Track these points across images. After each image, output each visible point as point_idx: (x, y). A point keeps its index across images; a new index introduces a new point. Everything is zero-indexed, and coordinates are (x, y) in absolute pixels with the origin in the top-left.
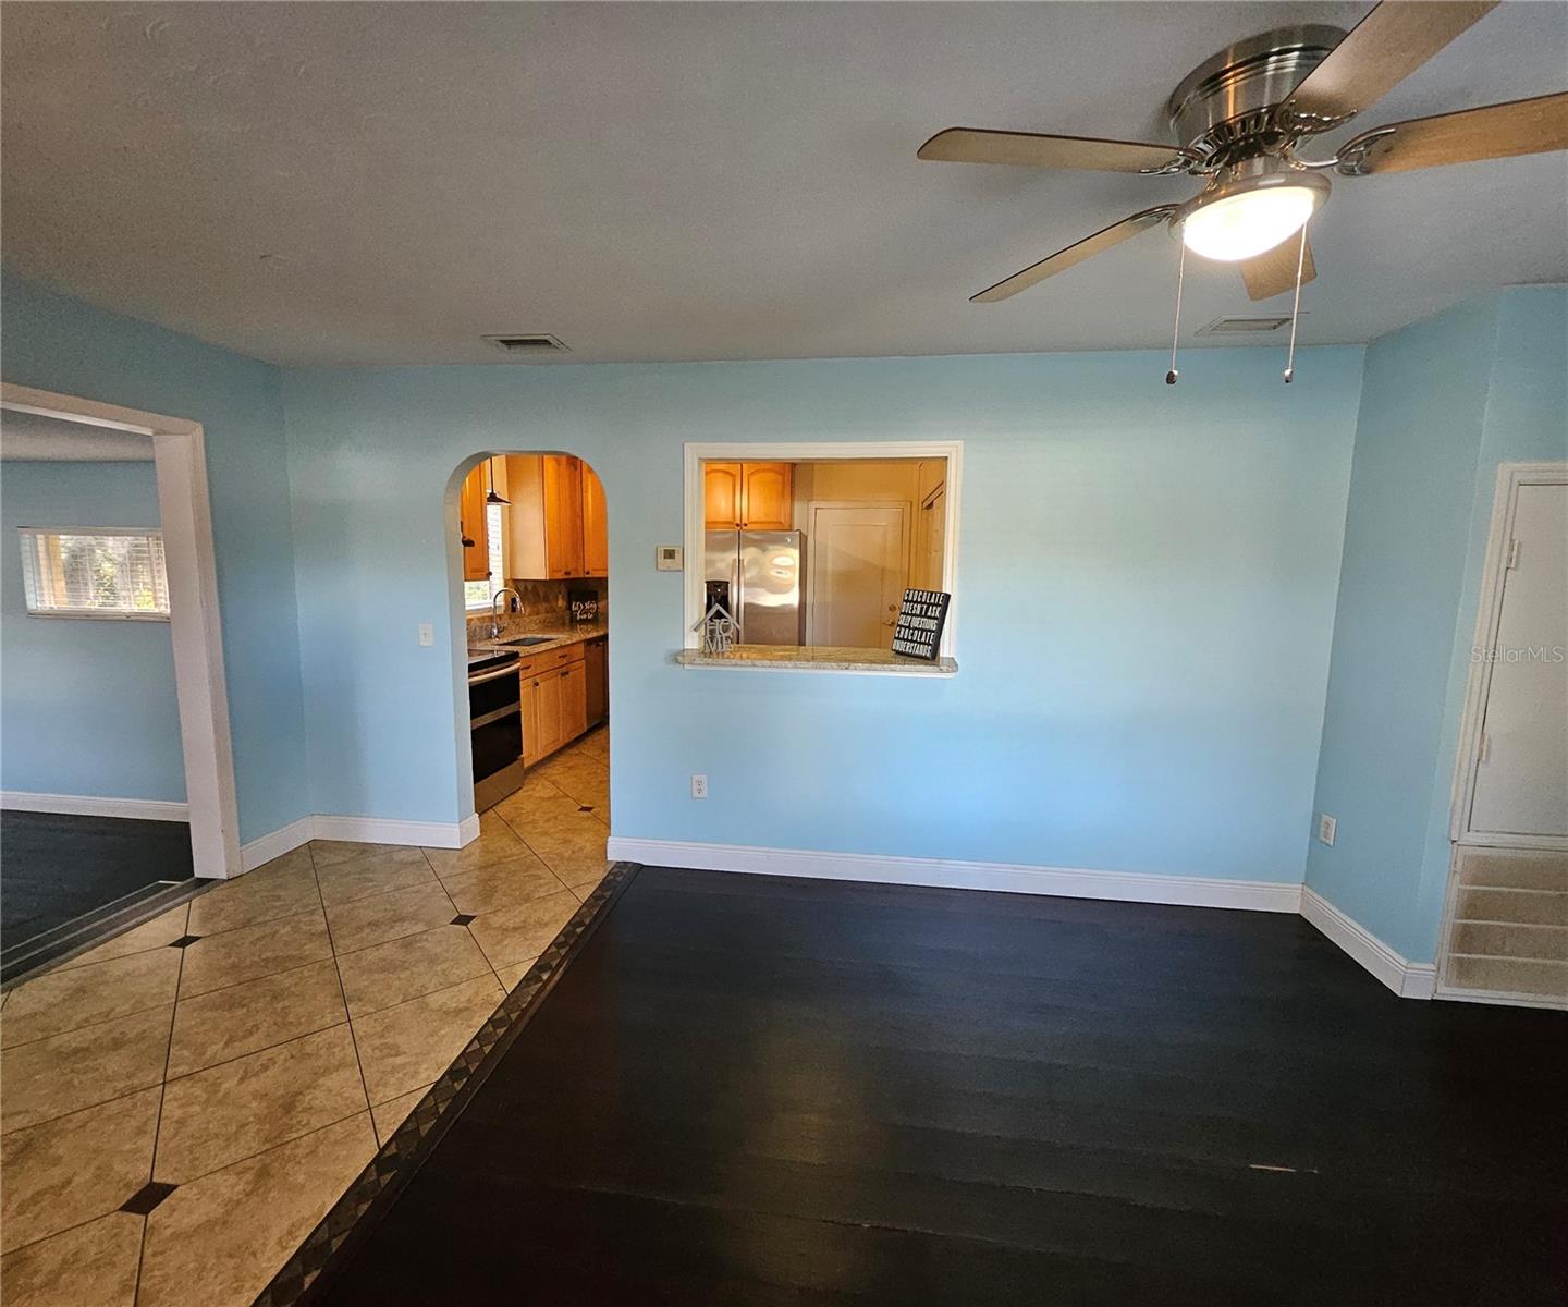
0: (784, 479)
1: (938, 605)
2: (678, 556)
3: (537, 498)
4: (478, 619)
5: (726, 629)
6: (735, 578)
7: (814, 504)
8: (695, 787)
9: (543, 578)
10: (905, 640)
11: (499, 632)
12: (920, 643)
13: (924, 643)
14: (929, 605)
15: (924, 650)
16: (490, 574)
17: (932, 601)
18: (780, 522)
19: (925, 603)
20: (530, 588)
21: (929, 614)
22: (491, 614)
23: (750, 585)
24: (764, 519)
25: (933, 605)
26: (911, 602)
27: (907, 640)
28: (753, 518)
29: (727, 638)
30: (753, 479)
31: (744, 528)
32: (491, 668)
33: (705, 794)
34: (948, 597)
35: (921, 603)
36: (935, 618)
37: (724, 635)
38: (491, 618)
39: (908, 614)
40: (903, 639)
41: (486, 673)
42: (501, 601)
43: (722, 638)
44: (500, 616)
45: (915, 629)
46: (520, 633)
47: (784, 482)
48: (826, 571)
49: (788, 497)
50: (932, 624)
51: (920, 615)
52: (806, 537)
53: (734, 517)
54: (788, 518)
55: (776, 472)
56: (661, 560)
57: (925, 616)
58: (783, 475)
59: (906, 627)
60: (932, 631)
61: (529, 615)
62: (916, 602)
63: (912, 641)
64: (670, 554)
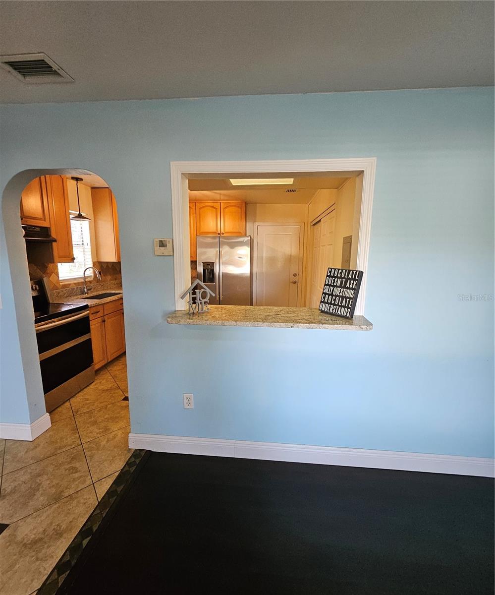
0: (242, 210)
1: (354, 280)
2: (169, 245)
3: (110, 218)
4: (75, 284)
5: (204, 296)
6: (217, 260)
7: (257, 224)
8: (186, 401)
9: (115, 261)
10: (329, 304)
11: (88, 290)
12: (342, 306)
13: (344, 307)
14: (347, 280)
15: (343, 311)
16: (75, 259)
17: (350, 276)
18: (240, 232)
19: (344, 278)
20: (110, 266)
21: (348, 286)
22: (83, 281)
23: (226, 263)
24: (232, 231)
25: (351, 279)
26: (332, 277)
27: (331, 303)
28: (226, 231)
29: (205, 303)
30: (226, 210)
31: (222, 235)
32: (72, 314)
33: (192, 406)
34: (361, 273)
35: (341, 277)
36: (352, 289)
37: (203, 301)
38: (83, 283)
39: (330, 285)
40: (327, 303)
41: (60, 320)
42: (90, 273)
43: (201, 303)
44: (90, 282)
45: (336, 296)
46: (104, 290)
47: (242, 212)
48: (262, 257)
49: (244, 220)
50: (350, 293)
51: (341, 286)
52: (253, 240)
53: (217, 229)
54: (244, 230)
55: (238, 207)
56: (157, 248)
57: (345, 287)
58: (241, 208)
59: (329, 295)
60: (350, 298)
61: (110, 280)
62: (337, 277)
63: (334, 304)
64: (162, 244)
